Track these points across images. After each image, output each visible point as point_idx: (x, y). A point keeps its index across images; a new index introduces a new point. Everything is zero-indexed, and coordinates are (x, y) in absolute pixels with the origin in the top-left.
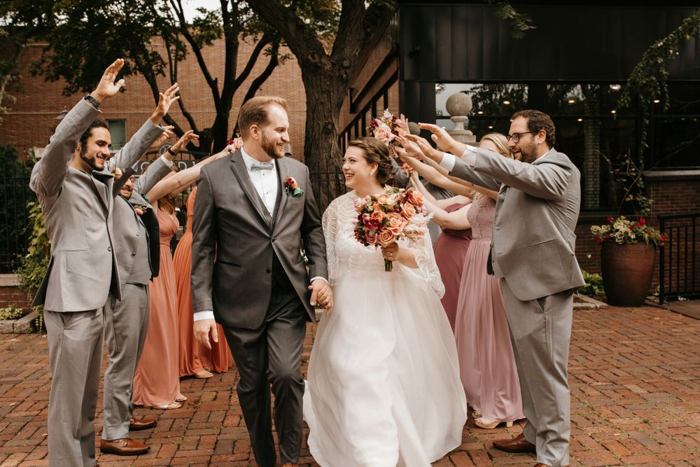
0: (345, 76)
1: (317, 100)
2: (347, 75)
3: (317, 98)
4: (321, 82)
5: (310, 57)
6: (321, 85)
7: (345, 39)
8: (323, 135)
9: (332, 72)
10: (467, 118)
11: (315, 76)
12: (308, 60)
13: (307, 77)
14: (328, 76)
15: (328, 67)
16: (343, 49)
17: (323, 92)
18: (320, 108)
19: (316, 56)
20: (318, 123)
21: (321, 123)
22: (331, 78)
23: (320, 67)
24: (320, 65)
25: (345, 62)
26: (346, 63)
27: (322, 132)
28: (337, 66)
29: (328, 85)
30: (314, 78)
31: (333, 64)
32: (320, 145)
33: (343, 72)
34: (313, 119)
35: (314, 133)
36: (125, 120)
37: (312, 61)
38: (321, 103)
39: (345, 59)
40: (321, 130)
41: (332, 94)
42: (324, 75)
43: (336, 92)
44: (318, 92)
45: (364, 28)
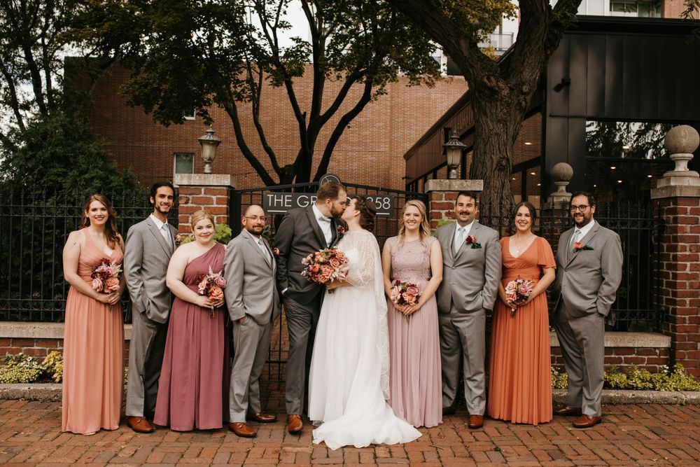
0: (524, 103)
1: (491, 130)
2: (526, 103)
3: (492, 128)
4: (497, 109)
5: (486, 80)
6: (496, 113)
7: (524, 61)
8: (496, 172)
9: (510, 97)
10: (692, 156)
11: (491, 103)
12: (484, 83)
13: (479, 103)
14: (506, 102)
15: (505, 92)
16: (521, 72)
17: (499, 121)
18: (494, 140)
19: (492, 78)
20: (491, 158)
21: (494, 157)
22: (509, 105)
23: (497, 91)
24: (497, 89)
25: (525, 87)
26: (525, 89)
27: (495, 169)
28: (516, 92)
29: (504, 114)
30: (488, 105)
31: (511, 89)
32: (492, 183)
33: (522, 97)
34: (485, 153)
35: (485, 170)
36: (193, 154)
37: (489, 84)
38: (497, 134)
39: (524, 84)
40: (494, 166)
41: (508, 124)
42: (501, 101)
43: (513, 122)
44: (492, 121)
45: (545, 50)
